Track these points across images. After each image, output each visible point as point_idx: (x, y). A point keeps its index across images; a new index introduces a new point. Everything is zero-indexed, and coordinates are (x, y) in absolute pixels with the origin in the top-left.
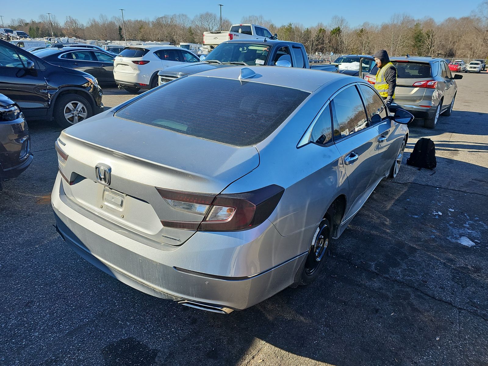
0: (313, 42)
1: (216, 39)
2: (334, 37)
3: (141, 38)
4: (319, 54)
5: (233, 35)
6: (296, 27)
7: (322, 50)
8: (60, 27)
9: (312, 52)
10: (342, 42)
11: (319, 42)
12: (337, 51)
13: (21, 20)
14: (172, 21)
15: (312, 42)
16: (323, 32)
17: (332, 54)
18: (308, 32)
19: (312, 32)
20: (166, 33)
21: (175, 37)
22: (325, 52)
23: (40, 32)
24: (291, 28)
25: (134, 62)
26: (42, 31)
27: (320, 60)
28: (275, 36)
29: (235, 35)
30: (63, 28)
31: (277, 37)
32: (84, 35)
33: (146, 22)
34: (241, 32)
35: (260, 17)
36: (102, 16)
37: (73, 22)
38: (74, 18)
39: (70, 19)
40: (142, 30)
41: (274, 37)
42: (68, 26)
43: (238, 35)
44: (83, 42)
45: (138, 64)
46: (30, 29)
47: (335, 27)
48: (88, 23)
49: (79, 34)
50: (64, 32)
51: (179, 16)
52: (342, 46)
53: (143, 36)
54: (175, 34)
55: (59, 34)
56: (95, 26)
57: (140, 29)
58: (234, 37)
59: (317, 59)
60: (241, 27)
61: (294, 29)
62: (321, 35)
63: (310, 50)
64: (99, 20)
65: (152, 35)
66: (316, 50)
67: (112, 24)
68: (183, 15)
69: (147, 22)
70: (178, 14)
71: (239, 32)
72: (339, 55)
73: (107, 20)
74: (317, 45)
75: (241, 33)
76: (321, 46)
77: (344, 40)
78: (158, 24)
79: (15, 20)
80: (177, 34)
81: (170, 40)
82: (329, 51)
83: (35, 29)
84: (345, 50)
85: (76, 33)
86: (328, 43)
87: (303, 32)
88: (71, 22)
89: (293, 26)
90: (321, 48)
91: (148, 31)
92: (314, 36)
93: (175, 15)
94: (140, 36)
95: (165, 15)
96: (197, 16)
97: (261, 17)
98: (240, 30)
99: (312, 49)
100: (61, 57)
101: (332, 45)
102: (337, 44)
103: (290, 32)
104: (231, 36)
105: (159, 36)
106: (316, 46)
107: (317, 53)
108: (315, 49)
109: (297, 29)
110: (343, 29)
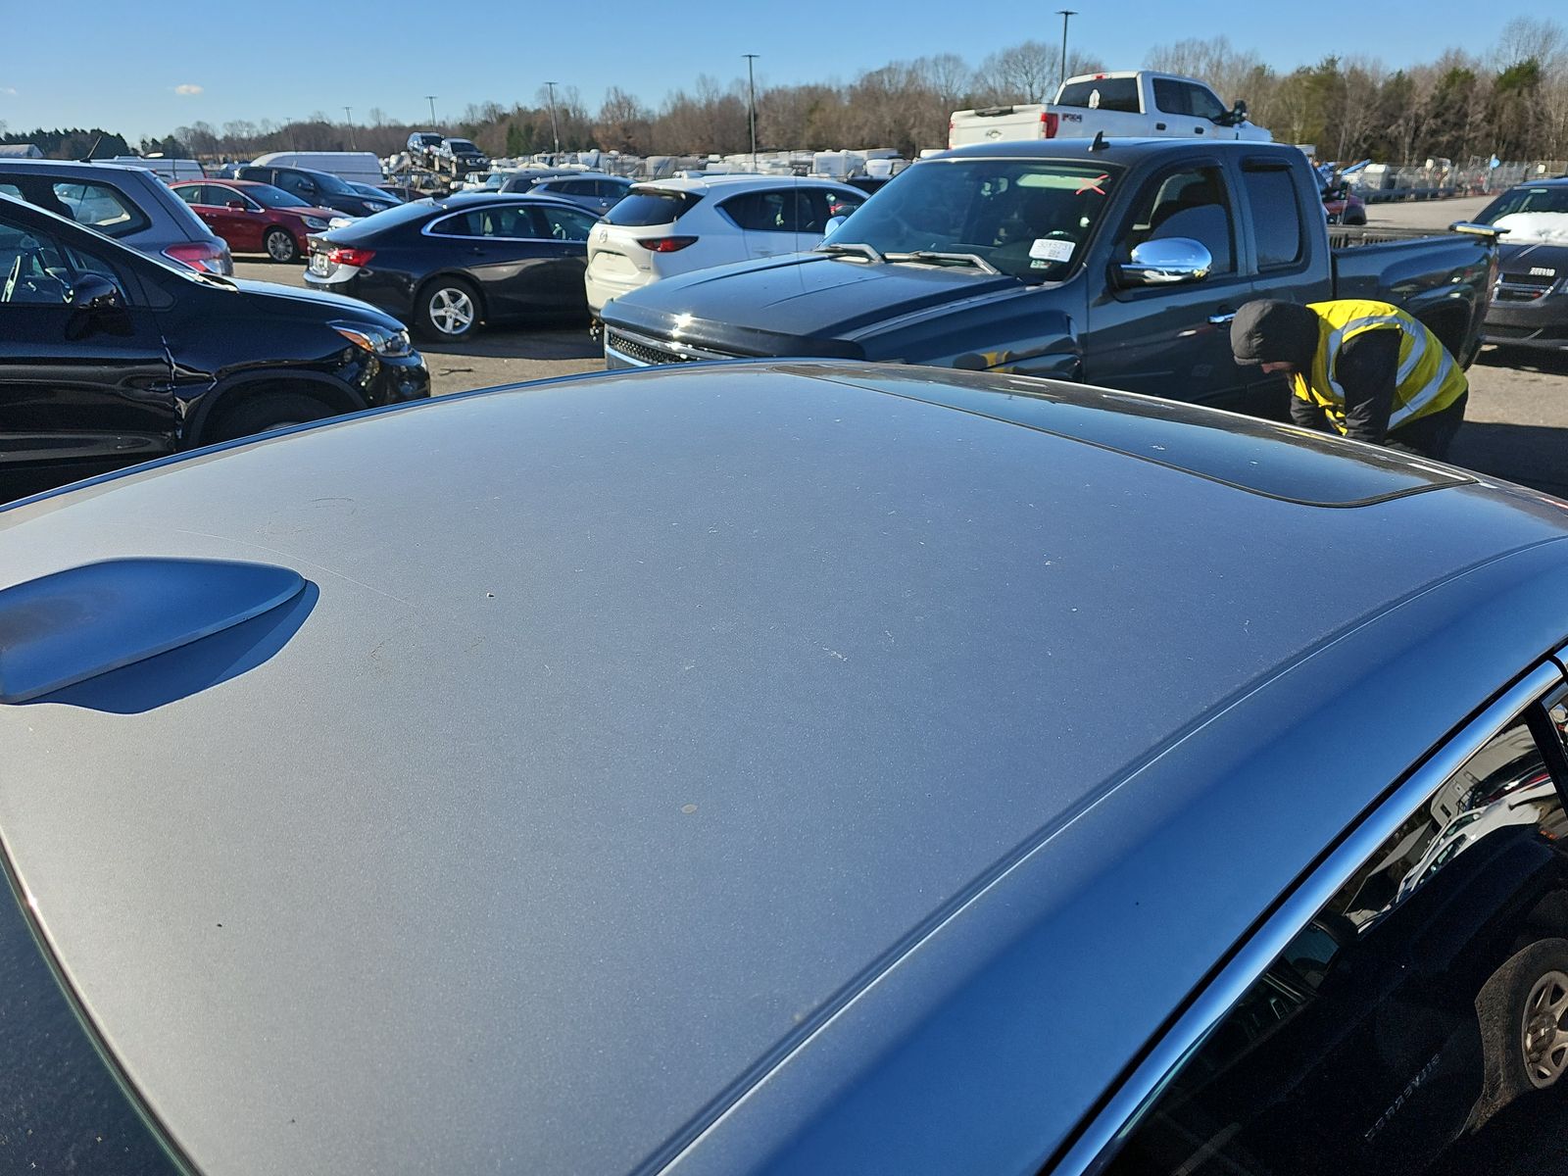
0: (1422, 120)
1: (994, 135)
2: (1509, 98)
3: (811, 142)
4: (1439, 165)
5: (1060, 117)
6: (1353, 71)
7: (1454, 153)
8: (591, 120)
9: (1410, 160)
10: (1542, 117)
11: (1445, 122)
12: (1518, 153)
13: (493, 106)
14: (911, 79)
15: (1416, 122)
16: (1463, 82)
17: (1494, 163)
18: (1401, 86)
19: (1419, 83)
20: (888, 120)
21: (914, 132)
22: (1465, 157)
23: (534, 138)
24: (1333, 74)
25: (643, 243)
26: (539, 134)
27: (1442, 186)
28: (1238, 112)
29: (1065, 116)
30: (597, 125)
31: (1244, 115)
32: (651, 142)
33: (830, 90)
34: (1097, 104)
35: (1216, 44)
36: (703, 81)
37: (624, 104)
38: (627, 93)
39: (617, 96)
40: (816, 116)
41: (1232, 114)
42: (609, 115)
43: (1080, 117)
44: (637, 163)
45: (654, 248)
46: (511, 131)
47: (1513, 58)
48: (665, 104)
49: (638, 139)
50: (598, 135)
51: (936, 63)
52: (1543, 133)
53: (817, 136)
54: (917, 123)
55: (585, 140)
56: (683, 112)
57: (812, 111)
58: (1062, 125)
59: (1431, 186)
60: (1099, 84)
61: (1345, 76)
62: (1453, 94)
63: (1404, 153)
64: (695, 94)
65: (844, 129)
66: (1428, 153)
67: (730, 103)
68: (948, 58)
69: (834, 89)
70: (931, 56)
71: (1090, 105)
72: (1525, 167)
73: (716, 91)
74: (1433, 133)
75: (1098, 108)
76: (1453, 136)
77: (1551, 109)
78: (870, 94)
79: (476, 107)
80: (922, 121)
81: (901, 142)
82: (1486, 154)
83: (522, 129)
84: (1555, 146)
85: (630, 137)
86: (1485, 123)
87: (1380, 85)
88: (619, 106)
89: (1340, 68)
90: (1448, 142)
91: (834, 117)
92: (1422, 98)
93: (922, 60)
94: (808, 134)
95: (891, 63)
96: (992, 58)
97: (1222, 43)
98: (1095, 98)
99: (1412, 149)
100: (432, 231)
101: (1500, 127)
102: (1521, 126)
103: (1329, 89)
104: (1050, 122)
105: (865, 133)
106: (1432, 136)
107: (1429, 163)
108: (1426, 146)
109: (1357, 77)
110: (1549, 65)
